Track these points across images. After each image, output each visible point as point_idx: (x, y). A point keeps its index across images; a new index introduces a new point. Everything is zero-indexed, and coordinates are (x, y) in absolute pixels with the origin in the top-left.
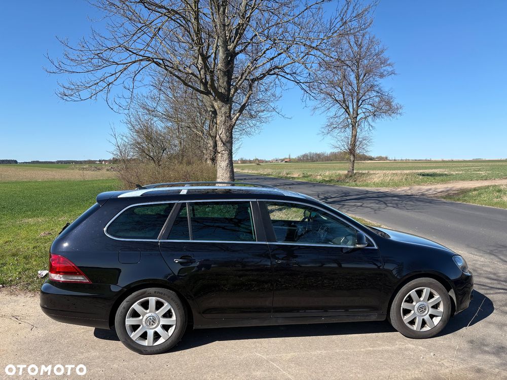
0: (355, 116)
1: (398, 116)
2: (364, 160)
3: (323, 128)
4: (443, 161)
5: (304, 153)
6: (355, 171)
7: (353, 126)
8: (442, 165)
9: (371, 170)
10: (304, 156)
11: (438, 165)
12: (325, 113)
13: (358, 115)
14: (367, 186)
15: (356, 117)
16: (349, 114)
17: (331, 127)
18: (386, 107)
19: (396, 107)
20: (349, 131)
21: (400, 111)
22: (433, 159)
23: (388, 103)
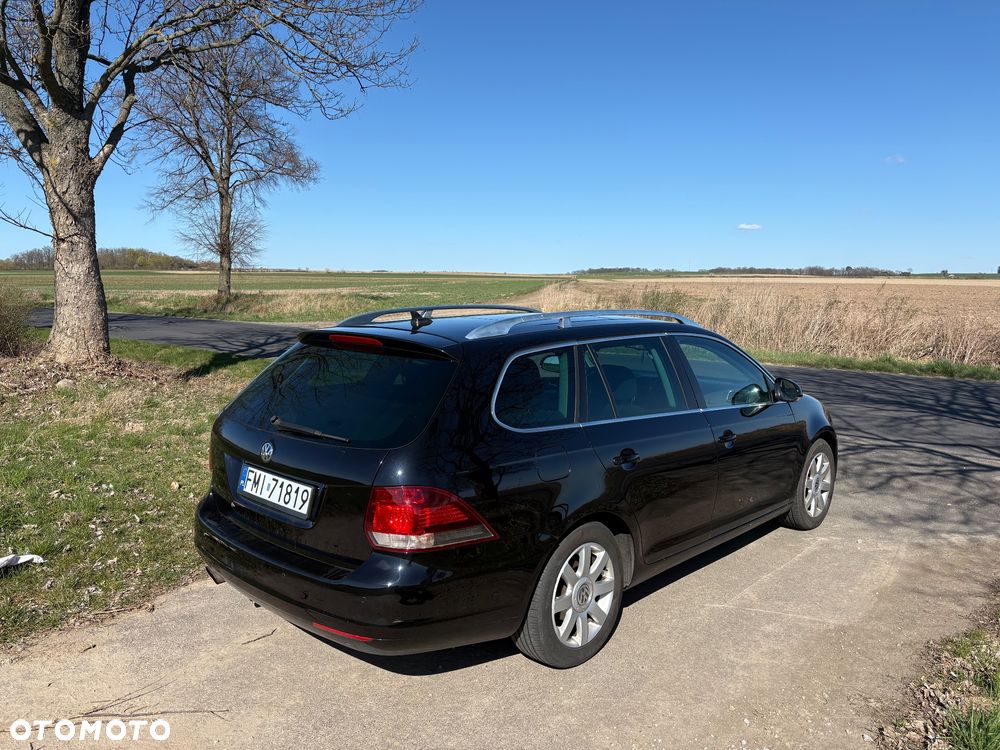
0: (224, 176)
1: (311, 184)
2: (179, 268)
3: (153, 195)
4: (329, 274)
5: (30, 249)
6: (233, 291)
7: (222, 196)
8: (327, 280)
9: (265, 288)
10: (31, 255)
11: (320, 280)
12: (159, 162)
13: (231, 174)
14: (280, 318)
15: (228, 179)
16: (211, 171)
17: (174, 194)
18: (288, 164)
19: (307, 166)
20: (213, 208)
21: (314, 174)
22: (313, 269)
23: (292, 157)
